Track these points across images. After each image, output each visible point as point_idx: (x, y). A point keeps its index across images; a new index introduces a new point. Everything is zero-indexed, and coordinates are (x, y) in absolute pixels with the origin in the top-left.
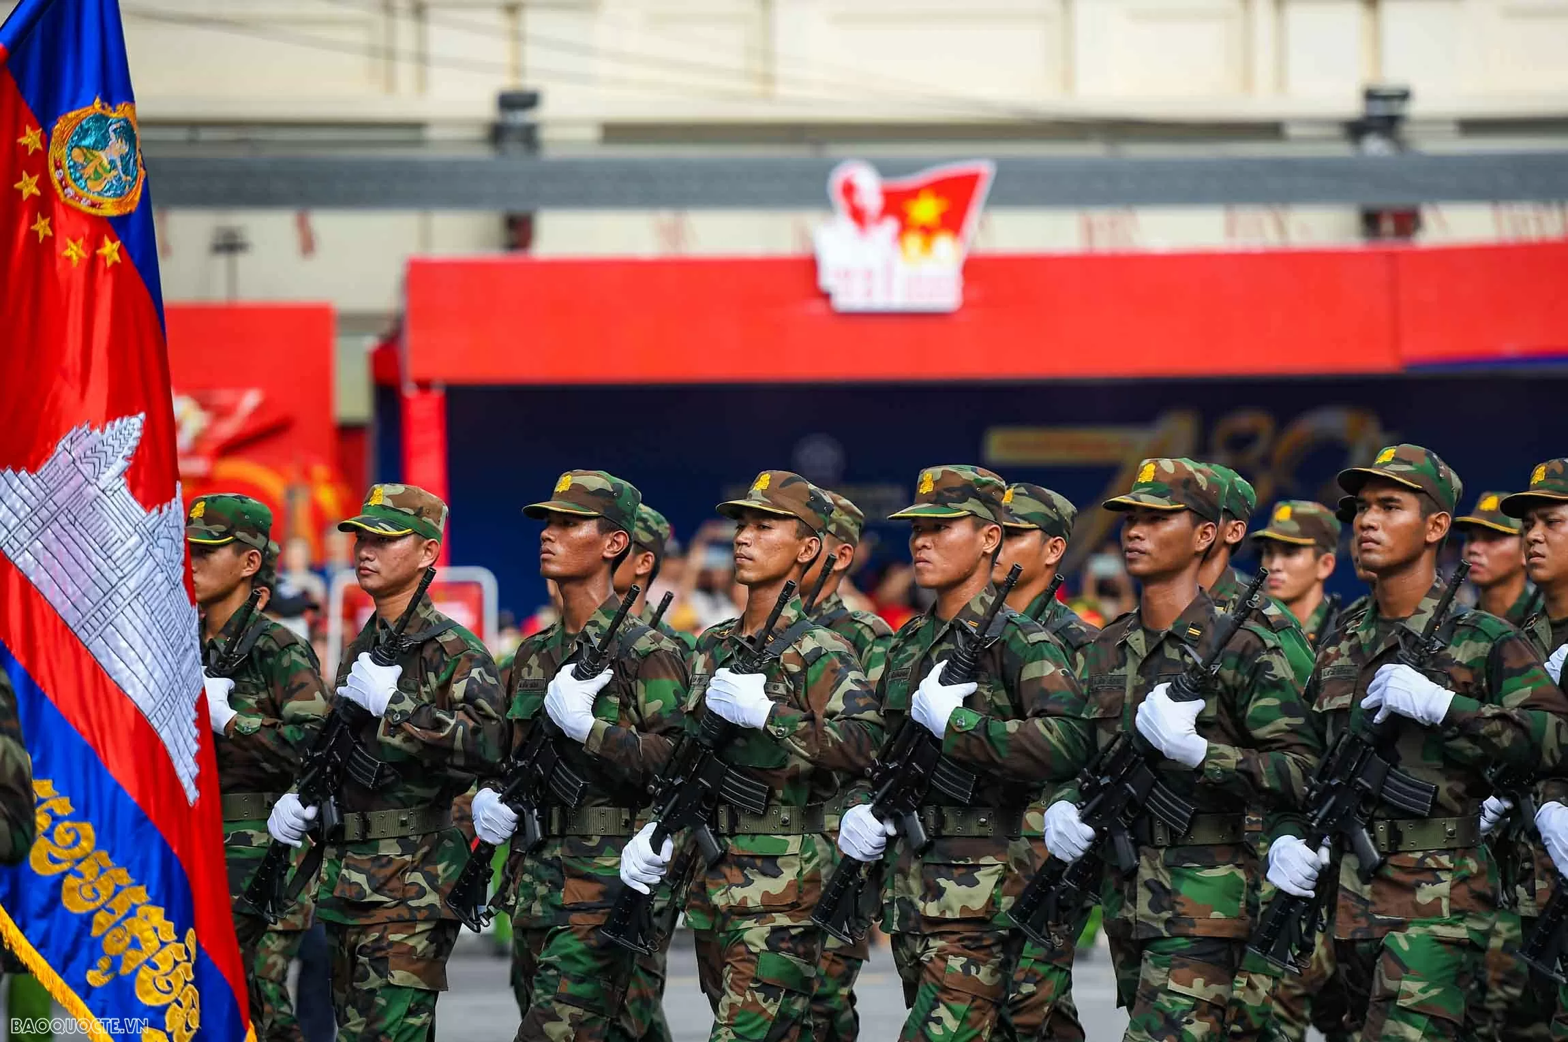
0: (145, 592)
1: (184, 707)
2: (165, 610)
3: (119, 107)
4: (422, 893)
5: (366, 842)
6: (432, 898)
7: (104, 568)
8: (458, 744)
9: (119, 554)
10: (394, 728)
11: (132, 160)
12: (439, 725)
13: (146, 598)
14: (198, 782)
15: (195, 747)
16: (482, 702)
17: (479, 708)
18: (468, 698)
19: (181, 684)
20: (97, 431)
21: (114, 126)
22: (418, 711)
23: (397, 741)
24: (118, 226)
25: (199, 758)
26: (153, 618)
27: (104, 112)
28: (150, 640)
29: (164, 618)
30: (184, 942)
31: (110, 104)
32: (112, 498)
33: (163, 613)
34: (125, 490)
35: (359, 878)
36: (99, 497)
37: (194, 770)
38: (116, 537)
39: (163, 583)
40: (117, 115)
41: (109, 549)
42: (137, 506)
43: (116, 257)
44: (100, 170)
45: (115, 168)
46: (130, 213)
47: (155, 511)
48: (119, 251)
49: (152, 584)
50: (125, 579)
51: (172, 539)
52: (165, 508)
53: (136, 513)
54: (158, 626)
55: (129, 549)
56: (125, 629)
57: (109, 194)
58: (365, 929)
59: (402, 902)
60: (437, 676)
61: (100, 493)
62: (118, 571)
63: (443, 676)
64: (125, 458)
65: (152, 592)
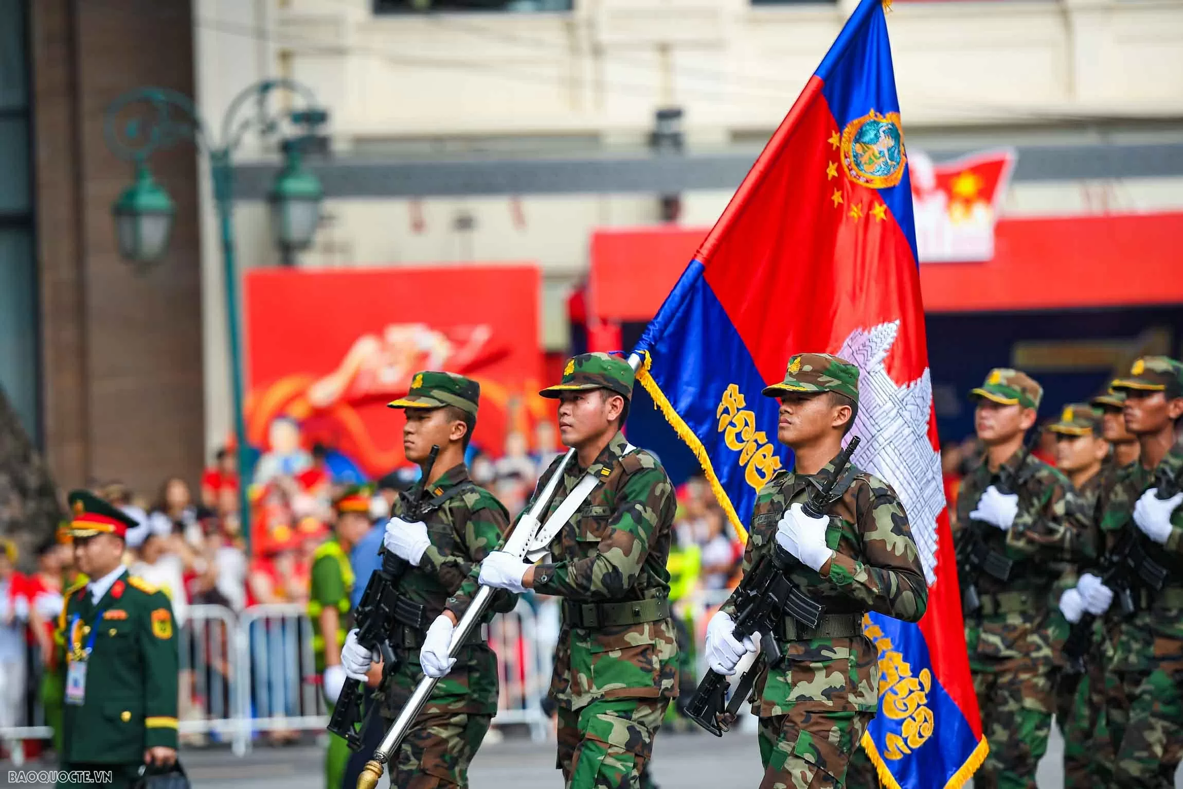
0: (895, 440)
1: (925, 520)
2: (911, 453)
3: (888, 115)
4: (1039, 648)
5: (997, 615)
6: (1046, 651)
7: (868, 424)
8: (1067, 544)
9: (877, 415)
10: (1018, 535)
11: (896, 152)
12: (1052, 532)
13: (896, 445)
14: (937, 571)
15: (935, 547)
16: (1079, 516)
17: (1078, 521)
18: (1069, 514)
19: (923, 503)
20: (866, 333)
21: (884, 128)
22: (1035, 523)
23: (1021, 544)
24: (884, 195)
25: (938, 555)
26: (901, 459)
27: (876, 119)
28: (898, 473)
29: (910, 459)
30: (918, 677)
31: (881, 113)
32: (874, 377)
33: (909, 455)
34: (884, 373)
35: (995, 640)
36: (866, 376)
37: (933, 562)
38: (876, 403)
39: (909, 435)
40: (885, 122)
41: (871, 411)
42: (892, 383)
43: (882, 215)
44: (872, 157)
45: (884, 156)
46: (894, 187)
47: (904, 386)
48: (885, 212)
49: (901, 435)
50: (881, 431)
51: (918, 405)
52: (912, 384)
53: (890, 387)
54: (905, 464)
55: (885, 411)
56: (880, 465)
57: (878, 173)
58: (1003, 673)
59: (1027, 654)
60: (1039, 499)
61: (867, 374)
62: (876, 426)
63: (1044, 500)
64: (886, 351)
65: (901, 441)
